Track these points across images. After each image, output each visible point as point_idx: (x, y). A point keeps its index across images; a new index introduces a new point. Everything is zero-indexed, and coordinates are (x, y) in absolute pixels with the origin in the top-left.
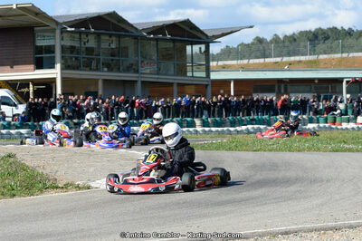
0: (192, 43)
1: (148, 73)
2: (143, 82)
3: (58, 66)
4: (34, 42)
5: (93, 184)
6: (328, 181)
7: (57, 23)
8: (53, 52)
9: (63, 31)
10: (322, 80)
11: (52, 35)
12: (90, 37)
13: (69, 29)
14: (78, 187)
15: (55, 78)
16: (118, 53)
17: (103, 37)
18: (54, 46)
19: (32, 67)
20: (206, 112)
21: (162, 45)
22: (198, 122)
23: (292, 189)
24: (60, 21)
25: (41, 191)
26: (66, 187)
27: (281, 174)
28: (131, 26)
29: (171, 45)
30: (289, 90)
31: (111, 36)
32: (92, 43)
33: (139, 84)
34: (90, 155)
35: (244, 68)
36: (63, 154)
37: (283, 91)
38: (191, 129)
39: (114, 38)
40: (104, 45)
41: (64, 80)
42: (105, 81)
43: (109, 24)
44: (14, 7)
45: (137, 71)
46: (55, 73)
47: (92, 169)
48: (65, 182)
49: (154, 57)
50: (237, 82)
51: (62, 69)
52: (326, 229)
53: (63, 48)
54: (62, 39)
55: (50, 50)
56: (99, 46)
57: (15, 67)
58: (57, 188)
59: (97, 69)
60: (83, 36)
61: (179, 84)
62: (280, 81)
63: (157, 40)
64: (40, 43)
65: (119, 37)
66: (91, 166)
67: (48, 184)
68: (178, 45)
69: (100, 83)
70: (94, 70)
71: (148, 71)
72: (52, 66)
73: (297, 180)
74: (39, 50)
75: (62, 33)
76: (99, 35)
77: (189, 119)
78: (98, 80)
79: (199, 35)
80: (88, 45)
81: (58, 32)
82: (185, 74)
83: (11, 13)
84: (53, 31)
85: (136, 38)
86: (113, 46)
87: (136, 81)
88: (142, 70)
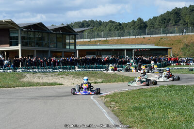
0: (69, 35)
1: (52, 47)
3: (20, 45)
4: (9, 35)
7: (19, 27)
9: (22, 30)
10: (115, 50)
11: (17, 32)
12: (31, 33)
13: (24, 30)
15: (18, 50)
16: (41, 39)
17: (36, 33)
18: (18, 37)
19: (9, 45)
20: (78, 63)
21: (58, 36)
22: (76, 67)
24: (20, 26)
28: (47, 28)
29: (61, 36)
31: (39, 32)
32: (32, 36)
37: (99, 54)
38: (73, 70)
40: (37, 36)
41: (22, 50)
42: (37, 51)
43: (39, 27)
44: (4, 21)
45: (49, 47)
46: (19, 47)
49: (55, 41)
51: (21, 46)
53: (23, 38)
54: (21, 34)
56: (35, 36)
57: (1, 45)
59: (35, 46)
60: (29, 33)
61: (65, 52)
63: (56, 34)
64: (12, 35)
65: (42, 32)
68: (64, 35)
70: (32, 46)
71: (53, 47)
72: (17, 45)
74: (11, 38)
76: (34, 32)
77: (73, 66)
78: (34, 50)
79: (72, 31)
80: (30, 36)
81: (20, 31)
82: (66, 48)
83: (2, 23)
84: (18, 30)
85: (48, 33)
86: (40, 36)
87: (48, 51)
88: (51, 46)
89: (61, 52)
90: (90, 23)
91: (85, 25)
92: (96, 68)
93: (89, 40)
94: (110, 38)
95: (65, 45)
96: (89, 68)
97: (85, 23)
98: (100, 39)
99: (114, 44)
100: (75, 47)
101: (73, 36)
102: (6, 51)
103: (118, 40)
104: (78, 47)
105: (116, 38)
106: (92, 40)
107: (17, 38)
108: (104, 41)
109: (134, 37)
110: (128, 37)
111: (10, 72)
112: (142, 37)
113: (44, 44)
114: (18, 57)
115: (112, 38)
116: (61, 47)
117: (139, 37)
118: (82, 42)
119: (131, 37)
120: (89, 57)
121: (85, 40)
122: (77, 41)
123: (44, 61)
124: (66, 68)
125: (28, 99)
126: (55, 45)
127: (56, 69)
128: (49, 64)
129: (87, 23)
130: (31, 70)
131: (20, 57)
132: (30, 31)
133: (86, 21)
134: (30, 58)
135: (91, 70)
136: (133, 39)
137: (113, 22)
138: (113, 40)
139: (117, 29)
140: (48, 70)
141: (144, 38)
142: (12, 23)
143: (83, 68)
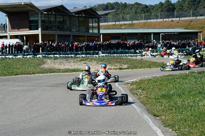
0: (92, 18)
2: (73, 35)
3: (40, 29)
4: (29, 18)
7: (39, 10)
9: (42, 13)
11: (37, 15)
12: (52, 16)
13: (45, 13)
15: (38, 35)
16: (63, 22)
17: (57, 16)
18: (38, 20)
19: (28, 29)
20: (102, 48)
21: (80, 19)
22: (100, 52)
24: (41, 9)
28: (68, 11)
29: (84, 19)
30: (127, 38)
31: (60, 15)
32: (52, 19)
33: (71, 36)
37: (124, 38)
38: (97, 56)
40: (58, 20)
41: (42, 34)
42: (58, 35)
43: (60, 10)
44: (23, 4)
45: (71, 31)
46: (39, 32)
49: (78, 25)
53: (43, 21)
54: (41, 17)
56: (55, 19)
57: (20, 29)
59: (55, 30)
60: (50, 16)
61: (87, 36)
64: (31, 19)
65: (63, 16)
68: (87, 19)
70: (53, 30)
71: (75, 31)
72: (37, 29)
74: (31, 22)
77: (97, 51)
78: (55, 35)
79: (95, 14)
81: (40, 14)
83: (21, 6)
84: (38, 13)
85: (70, 16)
86: (61, 20)
87: (70, 35)
88: (73, 30)
89: (84, 36)
90: (114, 5)
91: (110, 8)
92: (121, 53)
93: (114, 23)
94: (136, 22)
95: (88, 28)
96: (114, 53)
97: (109, 5)
98: (125, 22)
99: (140, 28)
100: (99, 31)
101: (97, 19)
102: (25, 35)
103: (145, 23)
104: (102, 31)
105: (143, 21)
106: (117, 23)
107: (37, 22)
108: (130, 24)
109: (162, 20)
110: (155, 20)
111: (30, 57)
112: (170, 19)
113: (65, 27)
114: (38, 42)
115: (138, 21)
116: (84, 31)
117: (167, 20)
118: (107, 25)
119: (159, 20)
120: (113, 42)
121: (110, 23)
122: (101, 24)
123: (66, 46)
124: (90, 54)
125: (49, 86)
126: (78, 29)
127: (79, 54)
128: (71, 49)
129: (112, 6)
130: (52, 56)
131: (40, 42)
132: (51, 14)
133: (110, 4)
134: (50, 43)
135: (115, 55)
136: (161, 22)
137: (139, 4)
138: (140, 23)
139: (143, 12)
140: (69, 56)
141: (173, 21)
142: (31, 5)
143: (107, 53)
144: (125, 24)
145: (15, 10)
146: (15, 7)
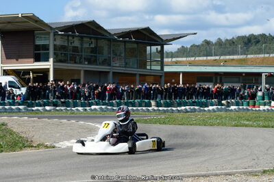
0: (151, 45)
1: (117, 66)
2: (114, 73)
3: (51, 60)
4: (34, 41)
5: (57, 145)
6: (217, 146)
7: (51, 28)
8: (48, 50)
9: (56, 34)
10: (248, 74)
11: (47, 36)
12: (75, 39)
13: (60, 33)
14: (47, 147)
15: (49, 69)
16: (94, 50)
17: (85, 39)
18: (49, 45)
19: (32, 60)
21: (129, 46)
22: (153, 103)
23: (190, 150)
24: (54, 26)
25: (21, 149)
26: (38, 146)
27: (186, 141)
28: (106, 31)
29: (135, 46)
30: (223, 81)
31: (91, 38)
32: (77, 43)
33: (111, 75)
34: (58, 125)
35: (191, 64)
36: (40, 124)
39: (93, 40)
40: (86, 45)
41: (55, 70)
42: (85, 71)
43: (89, 30)
44: (20, 16)
45: (109, 65)
46: (49, 65)
47: (58, 135)
48: (38, 143)
49: (123, 55)
50: (185, 74)
51: (54, 62)
52: (199, 176)
54: (55, 40)
55: (46, 47)
56: (82, 45)
57: (20, 60)
58: (32, 146)
59: (80, 63)
60: (70, 38)
61: (140, 75)
62: (217, 74)
63: (125, 42)
64: (38, 42)
65: (97, 39)
66: (58, 133)
67: (26, 144)
69: (82, 73)
70: (75, 63)
71: (117, 65)
72: (47, 60)
73: (197, 145)
74: (38, 47)
75: (54, 35)
76: (82, 37)
77: (146, 101)
78: (80, 70)
80: (73, 45)
81: (52, 34)
82: (145, 68)
83: (17, 20)
84: (49, 34)
85: (109, 40)
86: (93, 46)
87: (109, 72)
88: (113, 63)
89: (135, 75)
100: (162, 67)
113: (101, 59)
116: (136, 67)
118: (205, 60)
132: (73, 37)
142: (38, 21)
144: (233, 60)
145: (9, 27)
146: (9, 22)
